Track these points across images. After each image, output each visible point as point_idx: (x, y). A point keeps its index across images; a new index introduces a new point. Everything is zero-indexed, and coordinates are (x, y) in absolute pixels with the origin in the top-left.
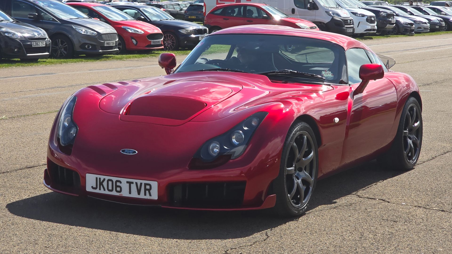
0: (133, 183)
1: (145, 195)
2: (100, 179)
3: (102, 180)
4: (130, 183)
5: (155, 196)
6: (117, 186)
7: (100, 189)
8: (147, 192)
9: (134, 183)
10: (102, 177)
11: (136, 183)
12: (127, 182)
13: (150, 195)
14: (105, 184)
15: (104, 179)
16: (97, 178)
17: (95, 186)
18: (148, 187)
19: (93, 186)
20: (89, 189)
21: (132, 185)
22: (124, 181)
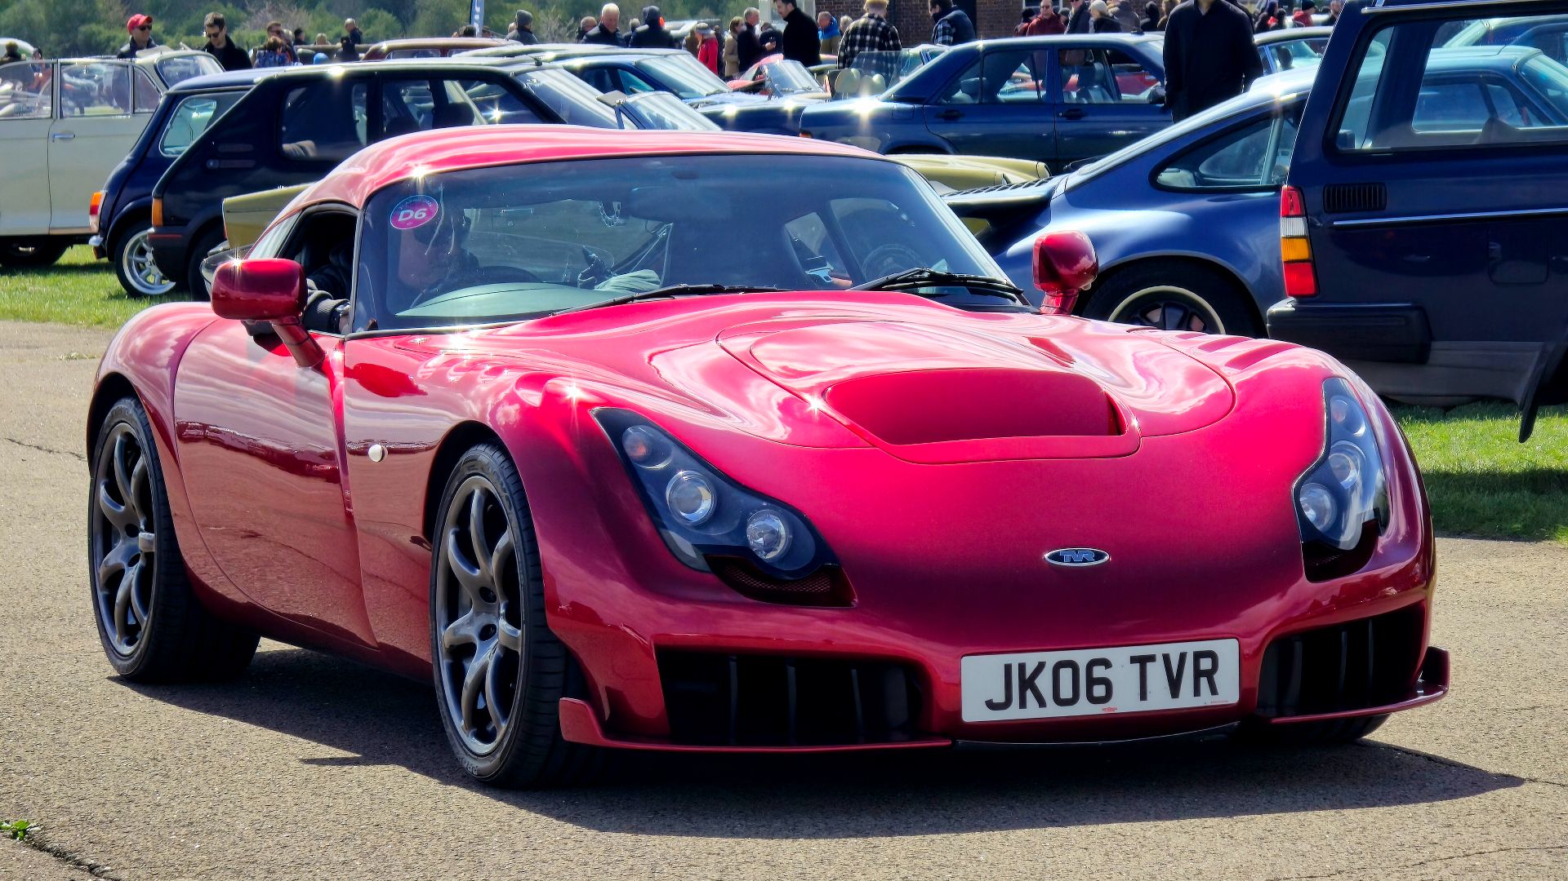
0: (1152, 658)
1: (1197, 692)
2: (1022, 667)
3: (1029, 672)
4: (1143, 661)
5: (1228, 691)
6: (1092, 682)
7: (1023, 704)
8: (1204, 681)
9: (1157, 657)
10: (1031, 660)
11: (1166, 658)
12: (1133, 660)
13: (1214, 691)
14: (1044, 683)
15: (1041, 666)
16: (1008, 668)
17: (1000, 698)
18: (1206, 664)
19: (991, 700)
20: (973, 711)
21: (1149, 665)
22: (1120, 656)
